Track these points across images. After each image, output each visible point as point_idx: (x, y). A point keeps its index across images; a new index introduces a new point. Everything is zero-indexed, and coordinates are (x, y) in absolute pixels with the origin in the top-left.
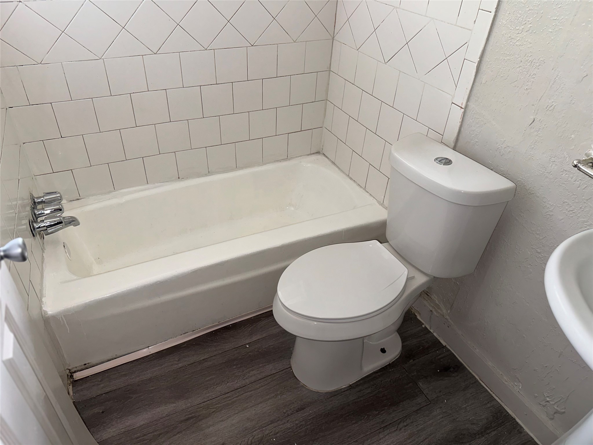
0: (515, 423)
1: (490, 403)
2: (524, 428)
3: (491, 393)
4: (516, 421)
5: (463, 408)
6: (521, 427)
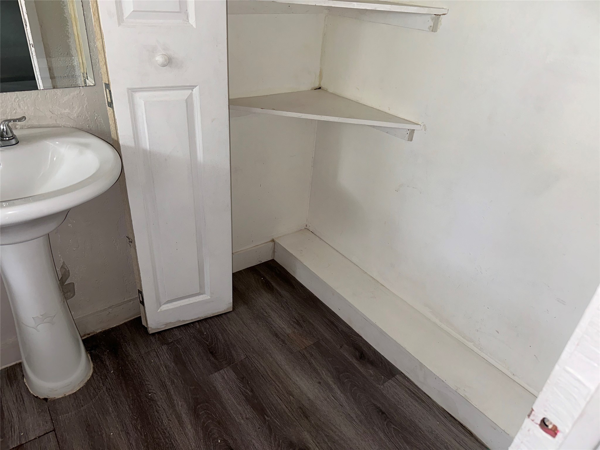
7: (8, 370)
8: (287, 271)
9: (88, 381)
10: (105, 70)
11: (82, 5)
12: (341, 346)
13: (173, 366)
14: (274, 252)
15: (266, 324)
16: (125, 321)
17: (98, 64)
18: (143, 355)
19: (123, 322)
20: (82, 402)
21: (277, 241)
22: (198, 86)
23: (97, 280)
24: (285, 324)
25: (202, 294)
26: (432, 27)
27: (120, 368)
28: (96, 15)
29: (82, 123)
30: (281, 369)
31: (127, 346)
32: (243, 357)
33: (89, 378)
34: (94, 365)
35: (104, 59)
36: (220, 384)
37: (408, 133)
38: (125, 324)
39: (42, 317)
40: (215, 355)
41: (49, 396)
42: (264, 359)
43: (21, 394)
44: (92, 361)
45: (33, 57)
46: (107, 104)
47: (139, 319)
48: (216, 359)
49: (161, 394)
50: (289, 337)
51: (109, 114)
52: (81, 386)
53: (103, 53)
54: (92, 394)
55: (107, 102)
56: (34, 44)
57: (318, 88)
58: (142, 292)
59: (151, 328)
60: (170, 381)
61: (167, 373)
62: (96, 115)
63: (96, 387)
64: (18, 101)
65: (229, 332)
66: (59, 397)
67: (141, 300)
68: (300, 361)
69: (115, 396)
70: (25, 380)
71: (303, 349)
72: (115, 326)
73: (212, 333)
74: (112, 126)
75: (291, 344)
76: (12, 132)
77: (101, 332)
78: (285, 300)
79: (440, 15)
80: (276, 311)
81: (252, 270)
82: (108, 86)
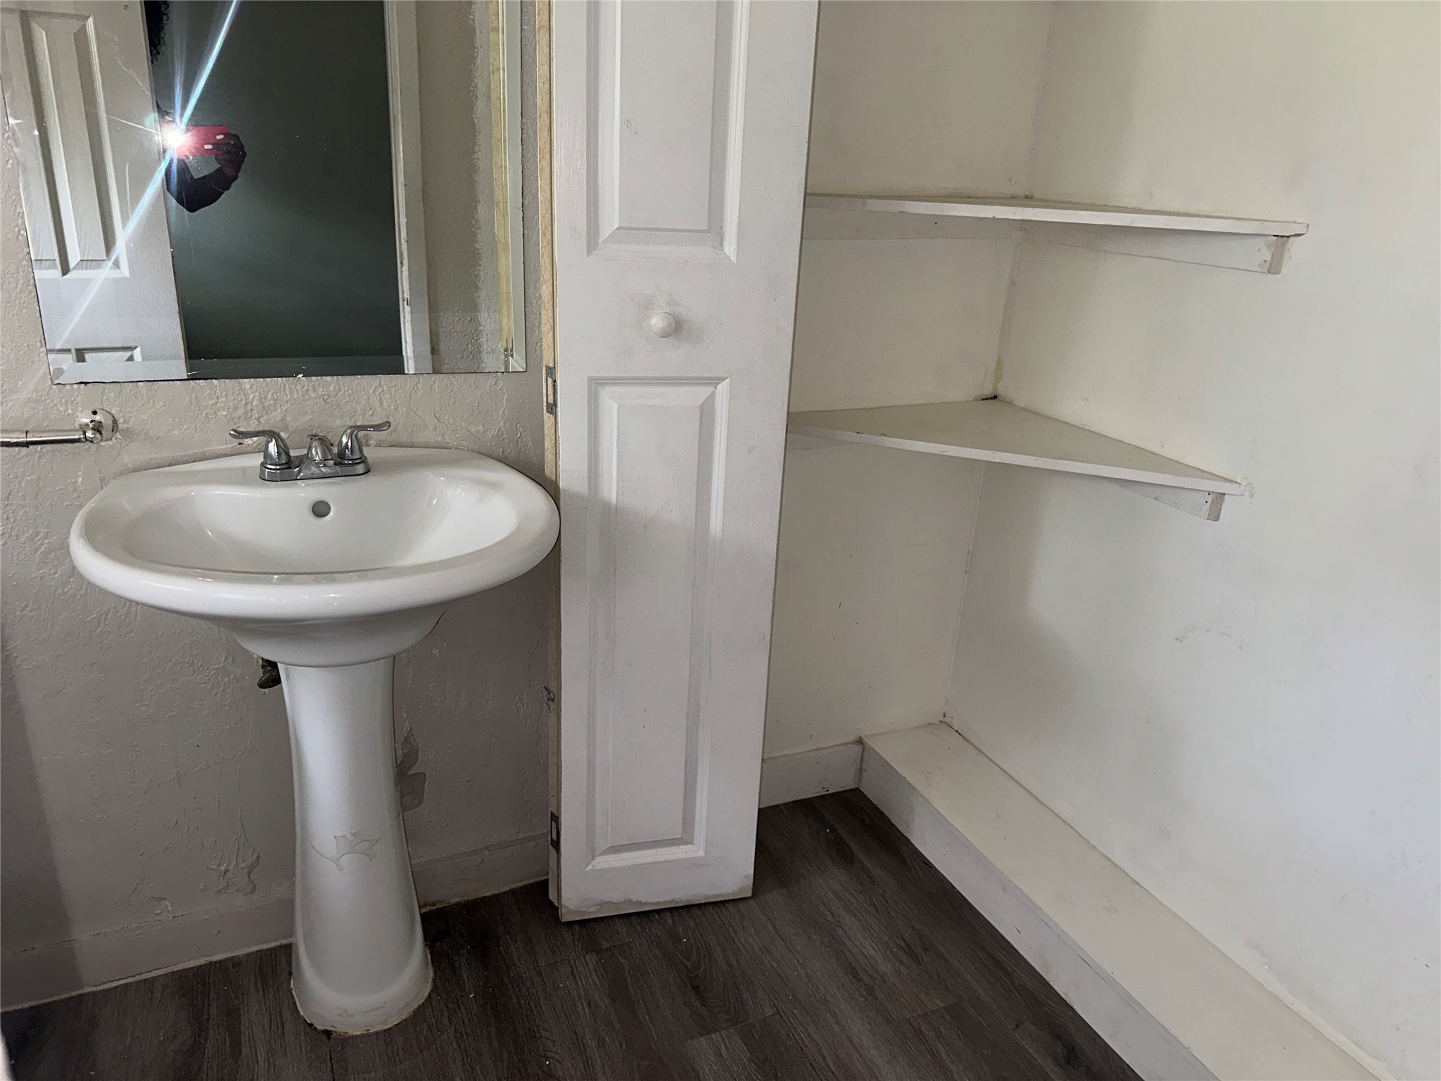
0: (218, 965)
1: (154, 990)
2: (234, 955)
3: (138, 978)
4: (216, 962)
5: (130, 1043)
6: (232, 958)
7: (261, 957)
8: (889, 820)
9: (419, 1007)
10: (551, 340)
11: (523, 218)
12: (1018, 1024)
13: (606, 1005)
14: (861, 770)
15: (831, 942)
16: (513, 886)
17: (537, 332)
18: (541, 970)
19: (508, 889)
20: (400, 1054)
21: (870, 743)
22: (729, 379)
23: (469, 781)
24: (876, 949)
25: (687, 843)
26: (1268, 263)
27: (491, 989)
28: (548, 236)
29: (491, 444)
30: (860, 1055)
31: (510, 941)
32: (769, 1012)
33: (422, 1001)
34: (435, 973)
35: (551, 321)
36: (710, 1067)
37: (1209, 501)
38: (513, 891)
39: (353, 838)
40: (703, 995)
41: (335, 1028)
42: (819, 1026)
43: (280, 1011)
44: (432, 963)
45: (404, 323)
46: (545, 408)
47: (543, 886)
48: (705, 1006)
49: (573, 1065)
50: (884, 980)
51: (546, 428)
52: (404, 1017)
53: (551, 307)
54: (423, 1039)
55: (545, 404)
56: (411, 298)
57: (992, 398)
58: (558, 818)
59: (567, 907)
60: (595, 1037)
61: (591, 1018)
62: (521, 429)
63: (435, 1025)
64: (380, 394)
65: (740, 946)
66: (354, 1033)
67: (555, 837)
68: (910, 1044)
69: (472, 1051)
70: (292, 983)
71: (918, 1016)
72: (489, 894)
73: (701, 943)
74: (549, 451)
75: (890, 998)
76: (361, 451)
77: (458, 903)
78: (881, 891)
79: (1288, 237)
80: (857, 913)
81: (806, 807)
82: (551, 371)
